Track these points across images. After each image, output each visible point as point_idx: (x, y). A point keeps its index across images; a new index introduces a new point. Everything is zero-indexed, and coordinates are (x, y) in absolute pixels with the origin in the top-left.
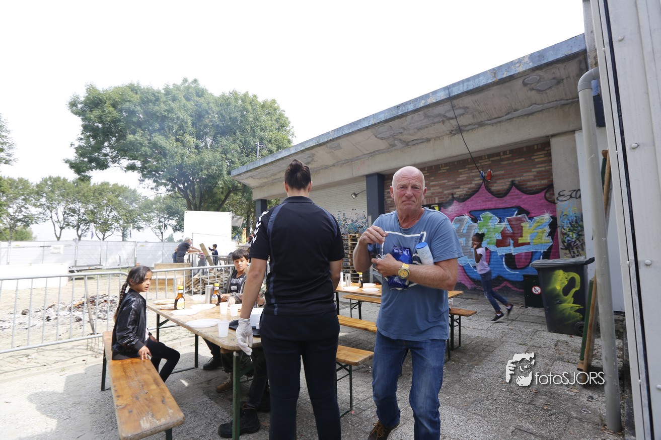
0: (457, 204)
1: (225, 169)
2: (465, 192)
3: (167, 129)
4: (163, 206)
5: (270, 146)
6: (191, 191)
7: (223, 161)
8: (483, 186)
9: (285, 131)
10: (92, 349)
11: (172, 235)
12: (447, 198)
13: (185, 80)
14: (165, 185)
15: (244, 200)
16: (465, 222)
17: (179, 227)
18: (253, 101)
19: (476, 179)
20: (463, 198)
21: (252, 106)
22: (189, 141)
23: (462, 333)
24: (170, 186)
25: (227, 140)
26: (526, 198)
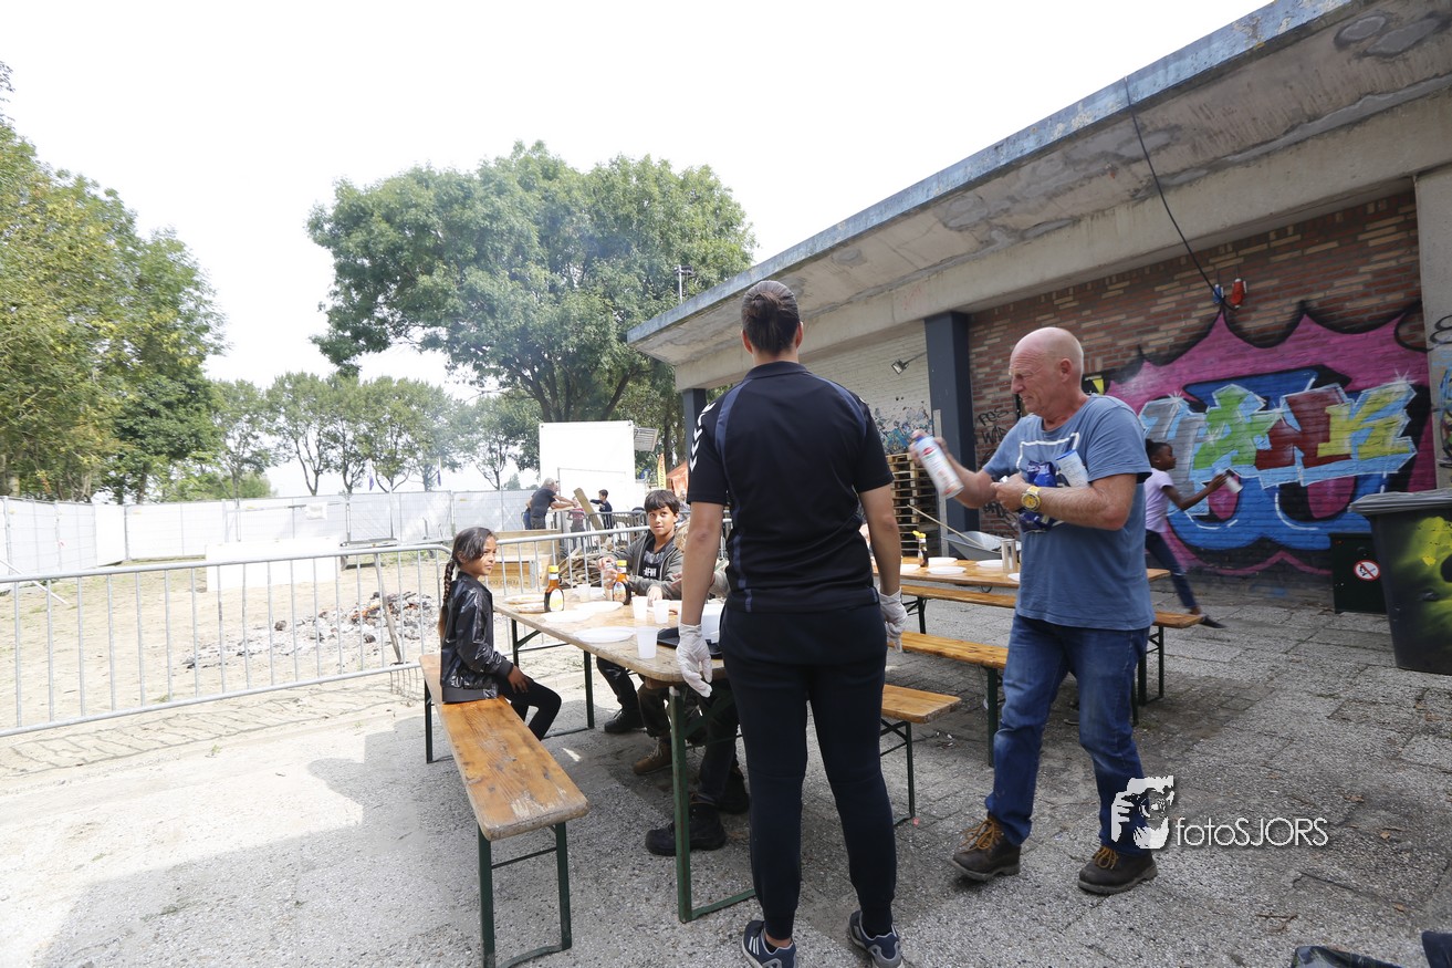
0: (1152, 369)
1: (613, 329)
2: (1171, 340)
3: (491, 257)
4: (496, 419)
5: (703, 272)
6: (547, 383)
7: (609, 314)
8: (1221, 320)
9: (736, 234)
10: (399, 691)
11: (516, 477)
12: (1125, 356)
13: (519, 147)
14: (497, 373)
15: (656, 394)
16: (1172, 413)
17: (530, 460)
18: (661, 174)
19: (1200, 305)
20: (1168, 355)
21: (660, 186)
22: (537, 276)
23: (1165, 669)
24: (505, 375)
25: (612, 266)
26: (1342, 343)
